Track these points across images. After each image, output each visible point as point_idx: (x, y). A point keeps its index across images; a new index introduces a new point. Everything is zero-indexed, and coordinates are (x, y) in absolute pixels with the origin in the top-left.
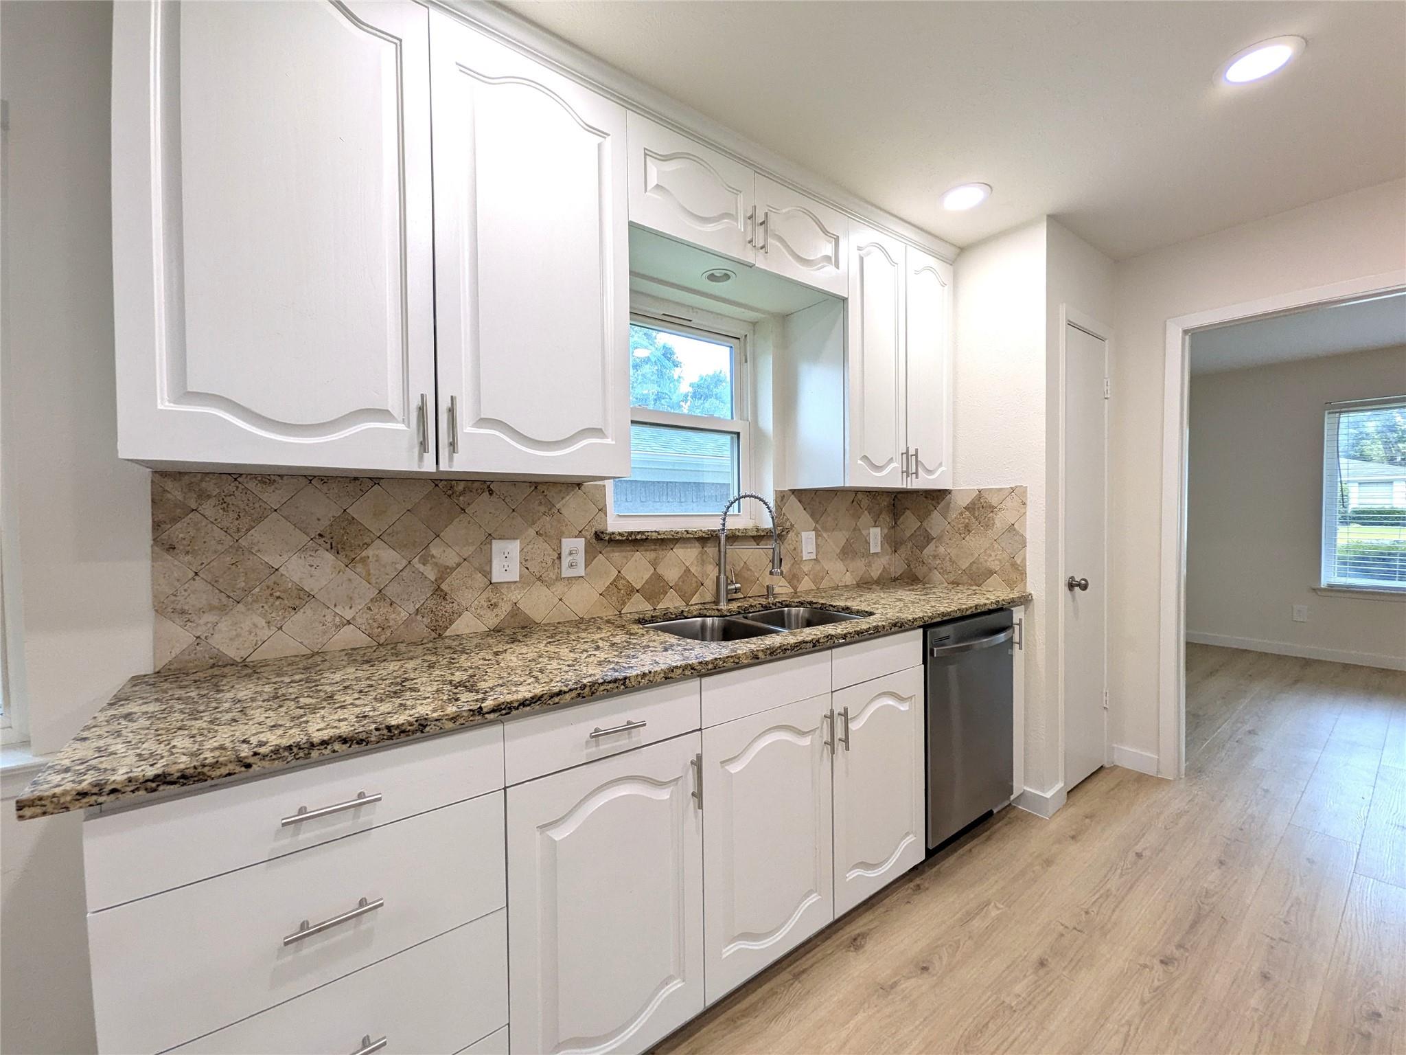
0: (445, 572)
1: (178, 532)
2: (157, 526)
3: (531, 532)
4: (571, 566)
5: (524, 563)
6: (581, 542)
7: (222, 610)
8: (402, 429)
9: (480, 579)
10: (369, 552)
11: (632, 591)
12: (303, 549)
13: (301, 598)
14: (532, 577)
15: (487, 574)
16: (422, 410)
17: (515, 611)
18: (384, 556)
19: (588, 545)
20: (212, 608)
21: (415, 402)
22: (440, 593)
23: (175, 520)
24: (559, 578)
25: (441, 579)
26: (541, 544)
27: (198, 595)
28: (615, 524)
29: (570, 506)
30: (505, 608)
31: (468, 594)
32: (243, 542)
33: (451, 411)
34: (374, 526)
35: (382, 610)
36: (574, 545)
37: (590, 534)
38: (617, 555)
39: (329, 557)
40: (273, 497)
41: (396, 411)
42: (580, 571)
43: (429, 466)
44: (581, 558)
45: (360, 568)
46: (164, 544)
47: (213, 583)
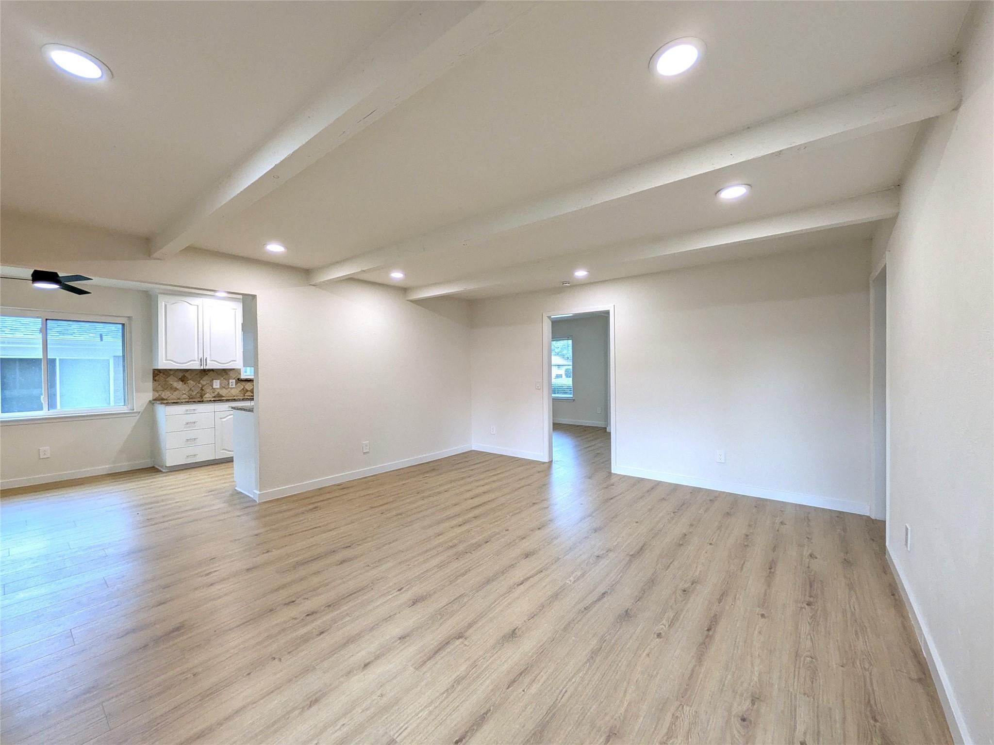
0: (203, 386)
1: (156, 378)
2: (153, 377)
3: (222, 378)
4: (232, 385)
5: (221, 384)
6: (234, 381)
7: (163, 391)
8: (198, 363)
9: (211, 388)
10: (188, 382)
11: (247, 391)
12: (176, 381)
13: (176, 389)
14: (222, 387)
15: (212, 386)
16: (201, 359)
17: (218, 394)
18: (191, 382)
19: (236, 381)
20: (161, 390)
21: (200, 358)
22: (202, 389)
23: (156, 376)
24: (229, 388)
25: (202, 387)
26: (225, 381)
27: (160, 388)
28: (243, 377)
29: (231, 374)
30: (216, 393)
31: (208, 390)
32: (167, 380)
33: (206, 359)
34: (190, 377)
35: (191, 392)
36: (232, 382)
37: (236, 379)
38: (243, 383)
39: (181, 382)
40: (172, 373)
41: (197, 360)
42: (234, 386)
43: (202, 368)
44: (234, 384)
45: (187, 384)
46: (154, 380)
47: (162, 386)
